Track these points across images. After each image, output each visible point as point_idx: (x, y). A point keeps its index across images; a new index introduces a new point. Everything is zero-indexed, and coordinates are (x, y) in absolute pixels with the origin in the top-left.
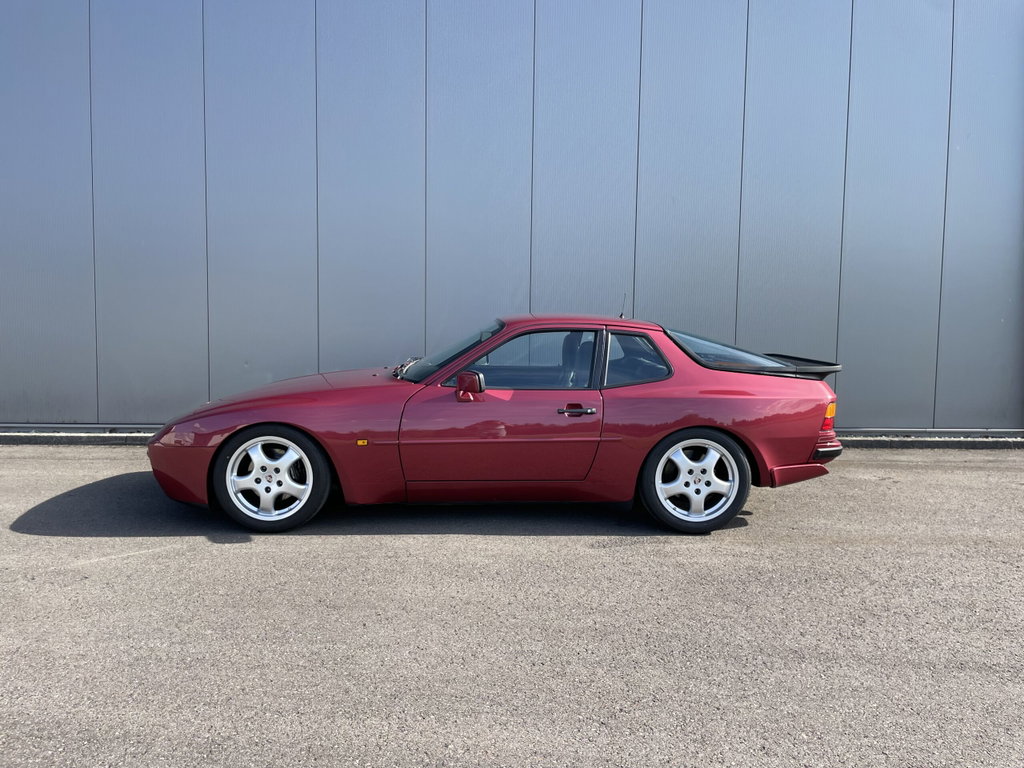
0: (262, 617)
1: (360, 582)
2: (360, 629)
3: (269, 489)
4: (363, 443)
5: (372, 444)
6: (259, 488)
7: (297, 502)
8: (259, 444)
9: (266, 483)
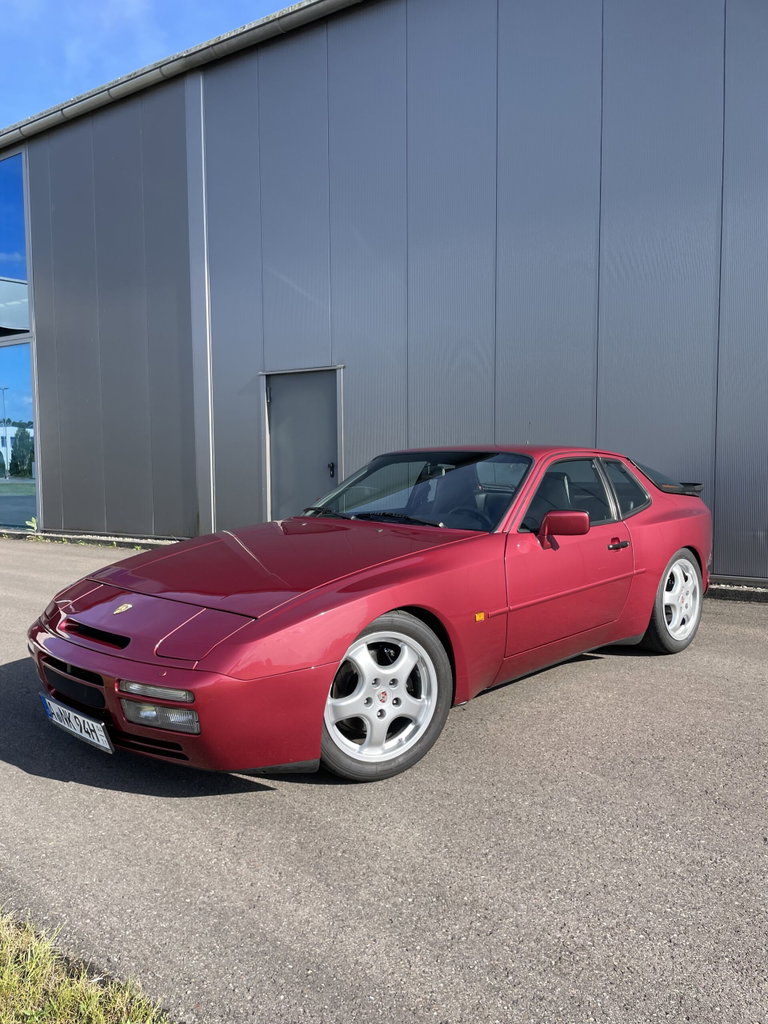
3: (382, 713)
4: (480, 617)
5: (487, 617)
6: (370, 714)
7: (410, 727)
8: (365, 646)
9: (377, 705)
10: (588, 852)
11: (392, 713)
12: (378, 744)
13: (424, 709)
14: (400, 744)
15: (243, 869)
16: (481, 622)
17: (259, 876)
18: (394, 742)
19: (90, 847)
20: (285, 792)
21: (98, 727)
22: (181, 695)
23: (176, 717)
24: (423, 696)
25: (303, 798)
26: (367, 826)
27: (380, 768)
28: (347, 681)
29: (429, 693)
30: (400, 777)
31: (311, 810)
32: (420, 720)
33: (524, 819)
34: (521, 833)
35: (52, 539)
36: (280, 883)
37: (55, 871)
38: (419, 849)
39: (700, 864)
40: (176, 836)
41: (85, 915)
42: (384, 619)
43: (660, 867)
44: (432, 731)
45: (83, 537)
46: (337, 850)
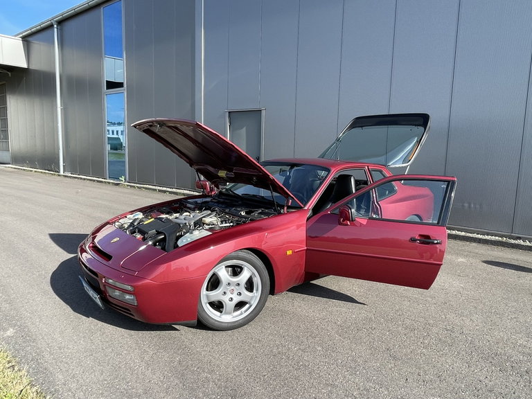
0: (350, 349)
1: (419, 343)
2: (402, 382)
3: (232, 299)
4: (289, 252)
5: (294, 252)
6: (225, 299)
7: (247, 306)
8: (224, 267)
9: (229, 295)
10: (315, 379)
11: (237, 299)
12: (230, 313)
13: (254, 297)
14: (241, 314)
15: (148, 373)
16: (290, 255)
17: (154, 377)
18: (239, 312)
19: (85, 354)
20: (183, 333)
21: (98, 297)
22: (129, 288)
23: (127, 297)
24: (254, 291)
25: (190, 336)
26: (214, 355)
27: (229, 325)
28: (215, 283)
29: (257, 290)
30: (240, 330)
31: (192, 344)
32: (252, 303)
33: (291, 357)
34: (286, 365)
35: (131, 186)
36: (162, 382)
37: (66, 365)
38: (234, 370)
39: (368, 390)
40: (125, 352)
41: (70, 390)
42: (233, 254)
43: (347, 390)
44: (258, 308)
45: (145, 186)
46: (195, 367)
